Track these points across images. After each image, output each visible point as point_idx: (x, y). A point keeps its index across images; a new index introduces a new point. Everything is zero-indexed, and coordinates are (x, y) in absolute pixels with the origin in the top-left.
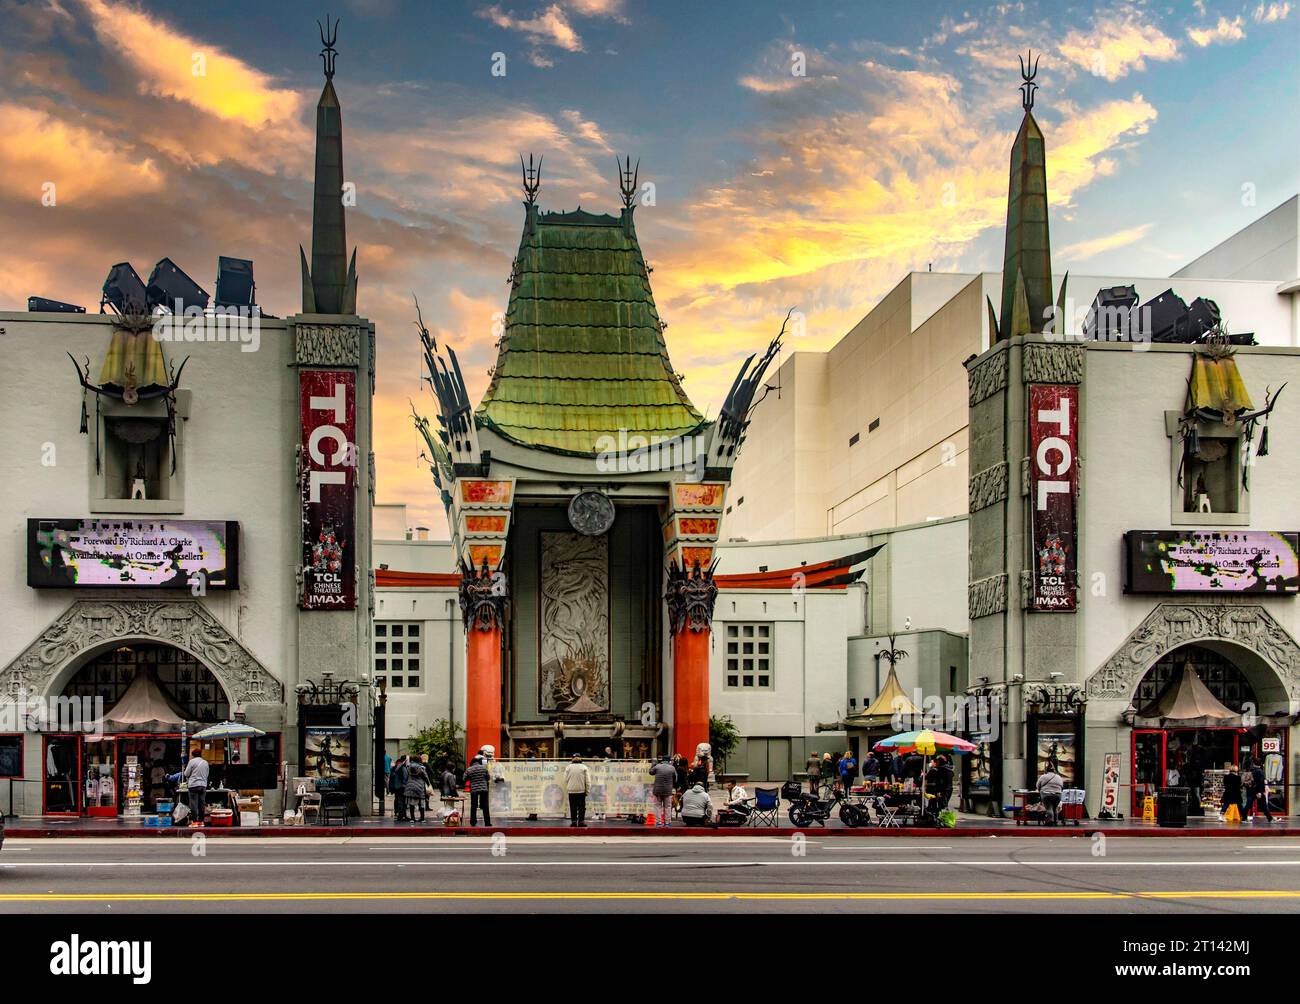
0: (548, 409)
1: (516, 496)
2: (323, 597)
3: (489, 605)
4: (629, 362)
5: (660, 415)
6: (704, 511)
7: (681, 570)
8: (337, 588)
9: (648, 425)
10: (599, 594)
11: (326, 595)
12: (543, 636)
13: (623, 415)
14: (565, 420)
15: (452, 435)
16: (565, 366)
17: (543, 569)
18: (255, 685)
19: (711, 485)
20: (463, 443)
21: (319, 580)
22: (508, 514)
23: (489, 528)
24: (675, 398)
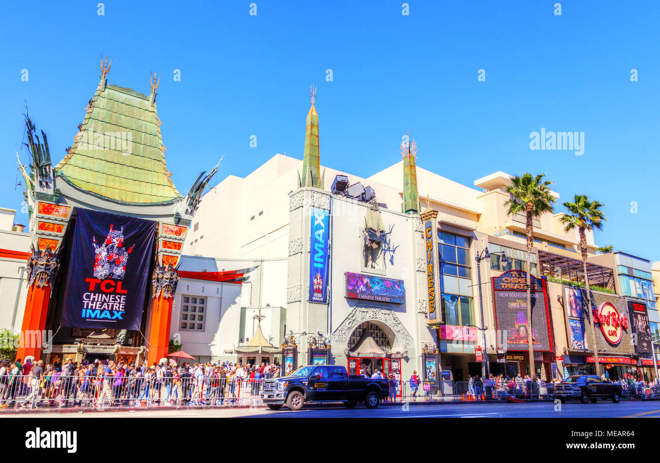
0: (99, 174)
1: (72, 215)
3: (44, 274)
4: (145, 162)
5: (158, 189)
6: (176, 239)
7: (161, 266)
9: (153, 192)
13: (140, 186)
14: (107, 181)
15: (37, 177)
16: (111, 156)
19: (181, 226)
20: (44, 182)
22: (66, 224)
24: (166, 183)
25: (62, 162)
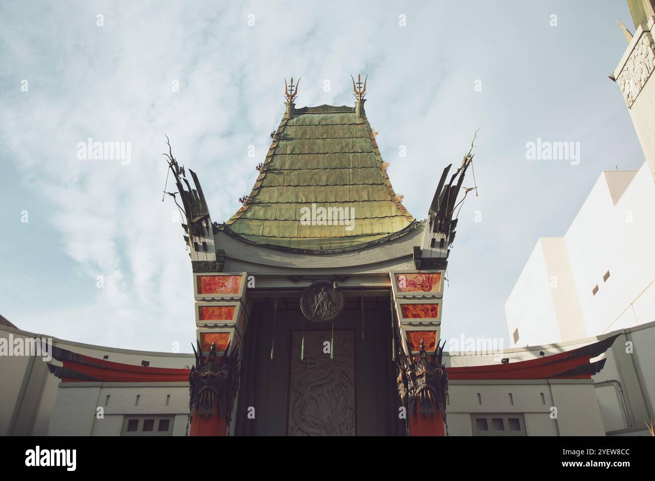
3: (211, 390)
5: (382, 224)
6: (424, 297)
10: (346, 388)
15: (192, 238)
16: (304, 194)
19: (428, 273)
20: (201, 244)
22: (238, 304)
23: (220, 317)
24: (396, 212)
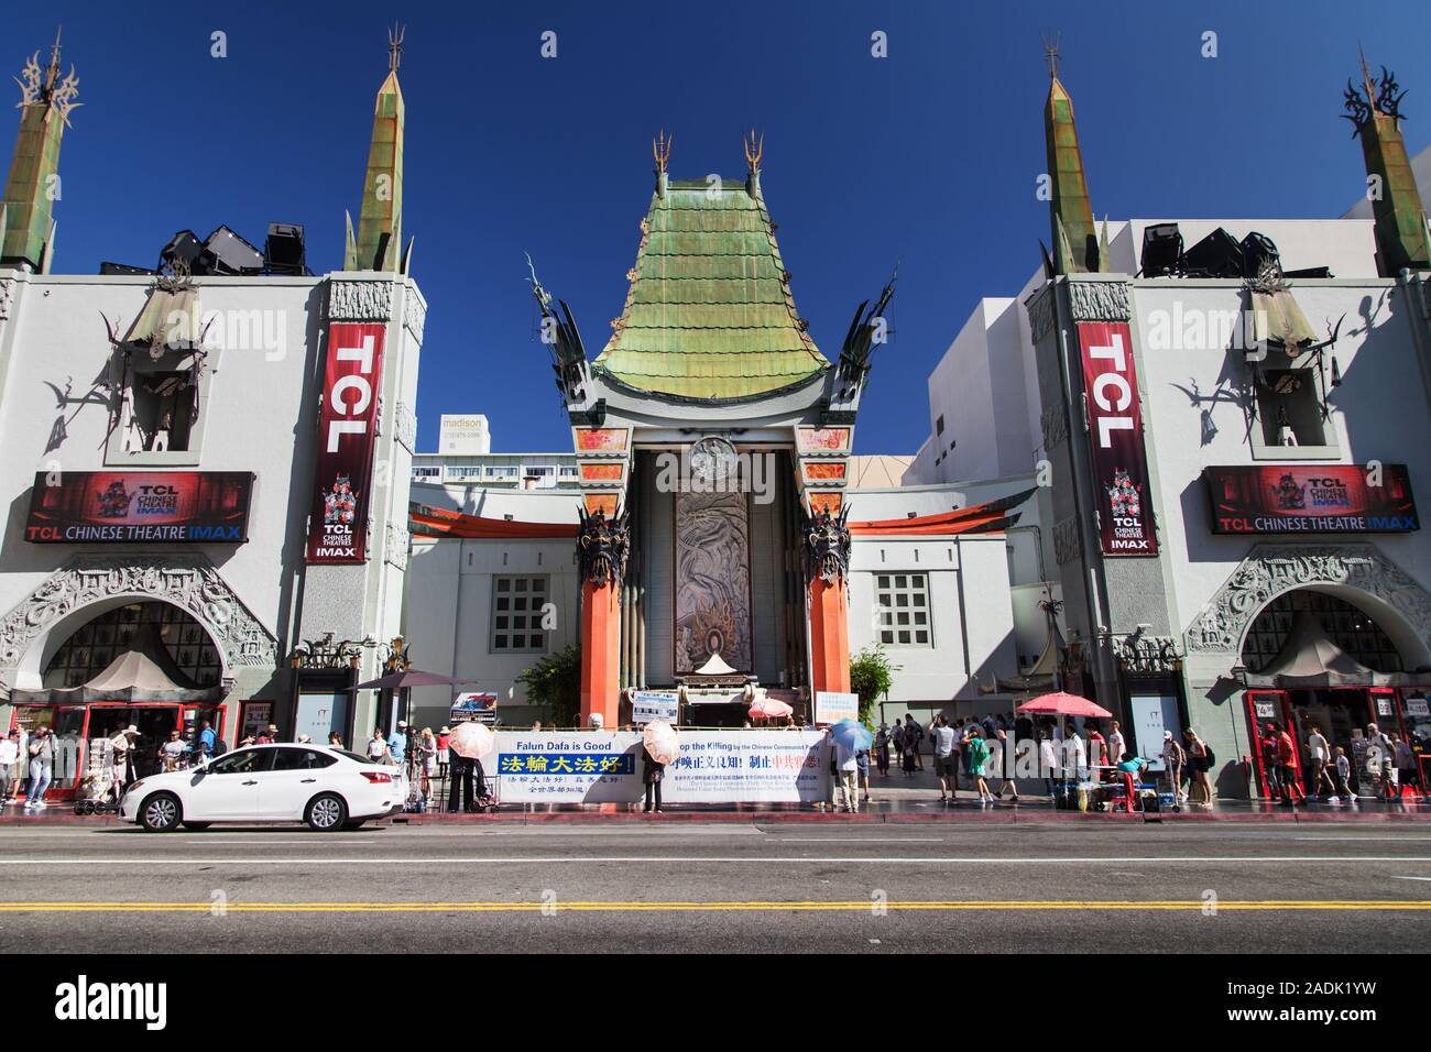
0: (672, 357)
1: (634, 443)
2: (332, 550)
3: (605, 557)
4: (754, 311)
5: (785, 360)
6: (831, 456)
7: (810, 516)
8: (347, 541)
9: (772, 369)
10: (739, 544)
11: (335, 547)
12: (678, 589)
13: (748, 362)
14: (688, 367)
15: (567, 384)
16: (689, 316)
17: (678, 517)
18: (254, 646)
19: (836, 428)
20: (577, 392)
21: (329, 531)
22: (626, 462)
23: (606, 475)
24: (800, 345)
25: (608, 347)
